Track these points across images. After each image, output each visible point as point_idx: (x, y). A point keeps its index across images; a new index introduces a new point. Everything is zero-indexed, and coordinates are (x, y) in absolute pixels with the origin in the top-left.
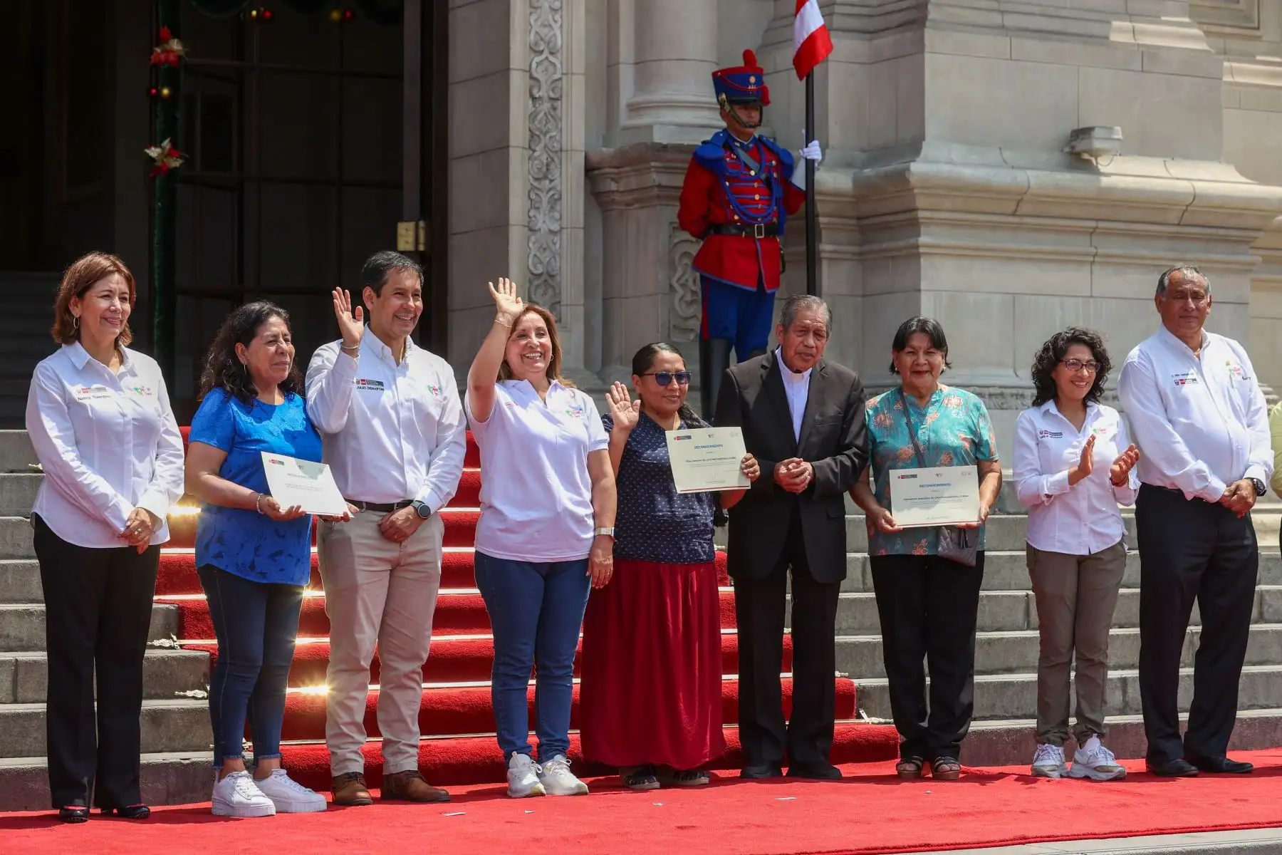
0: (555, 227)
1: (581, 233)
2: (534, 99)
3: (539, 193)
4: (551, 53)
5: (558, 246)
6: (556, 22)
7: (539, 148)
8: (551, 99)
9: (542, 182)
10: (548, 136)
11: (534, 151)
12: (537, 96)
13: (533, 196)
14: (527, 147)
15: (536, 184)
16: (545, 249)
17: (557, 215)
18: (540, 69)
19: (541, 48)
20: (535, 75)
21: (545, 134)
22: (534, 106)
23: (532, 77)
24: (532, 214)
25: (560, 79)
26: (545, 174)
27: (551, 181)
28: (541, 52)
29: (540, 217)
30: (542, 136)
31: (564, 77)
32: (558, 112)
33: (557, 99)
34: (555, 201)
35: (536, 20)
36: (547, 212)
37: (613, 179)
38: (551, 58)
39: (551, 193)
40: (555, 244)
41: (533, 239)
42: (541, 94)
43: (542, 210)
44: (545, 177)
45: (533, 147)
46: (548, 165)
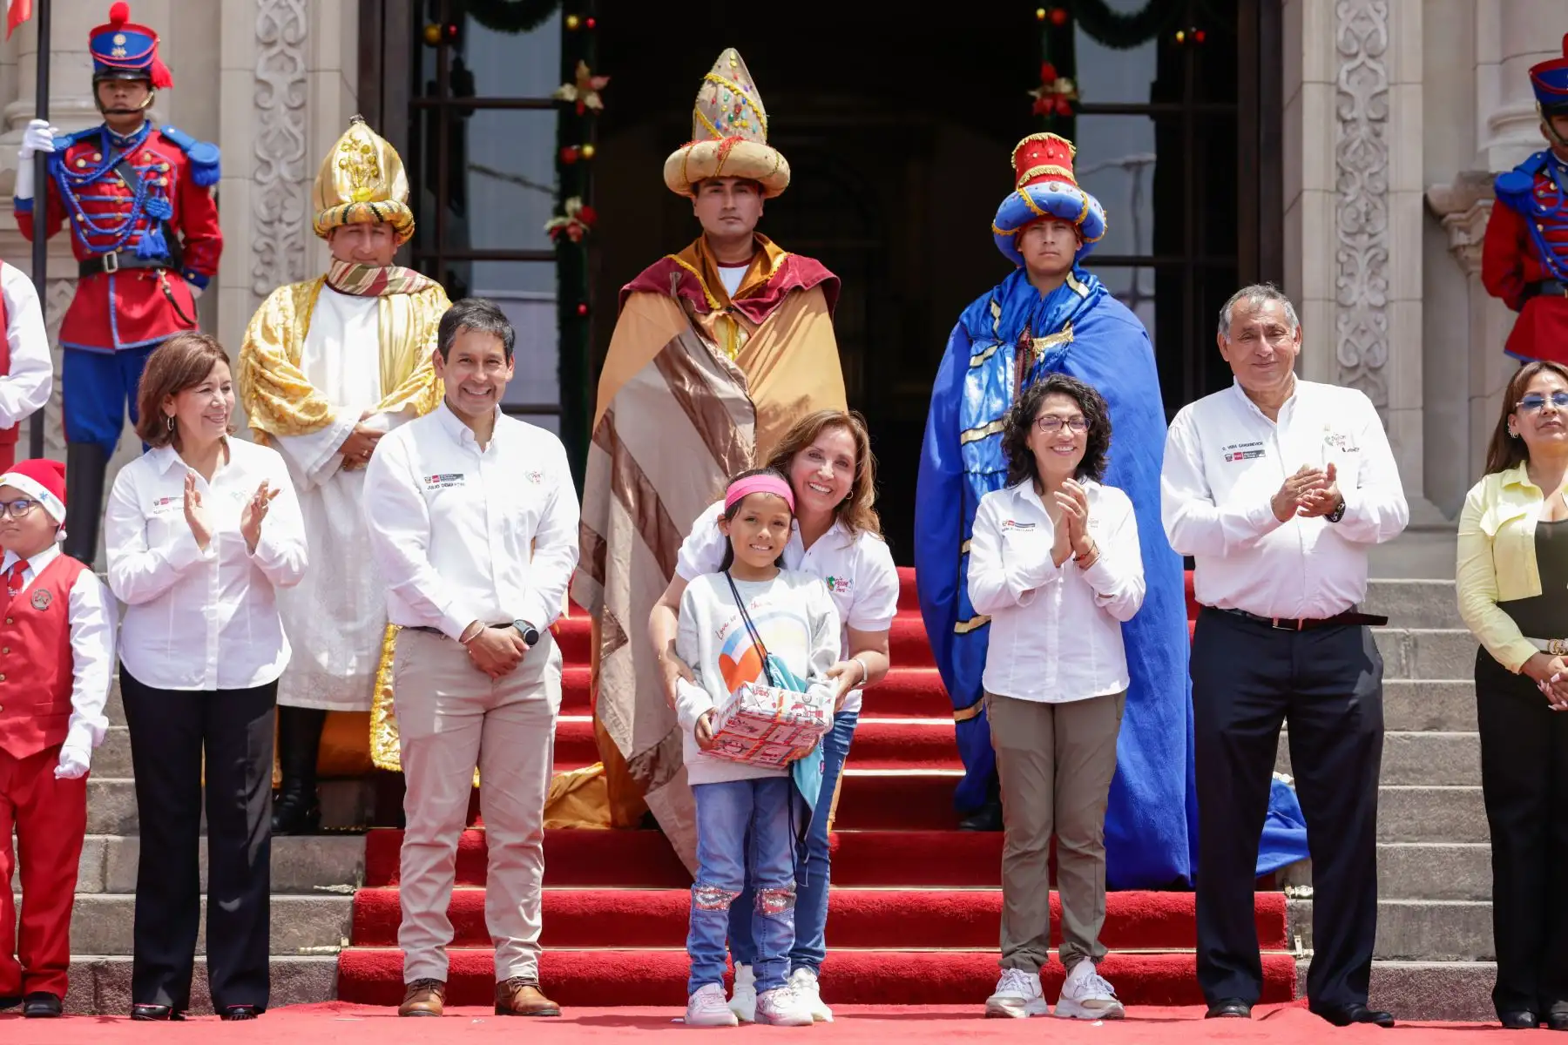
0: (1379, 300)
1: (1419, 307)
2: (1344, 122)
3: (1353, 253)
4: (1372, 57)
5: (1383, 326)
6: (1378, 12)
7: (1352, 192)
8: (1371, 120)
9: (1358, 237)
10: (1366, 174)
11: (1345, 194)
12: (1349, 117)
13: (1343, 258)
14: (1333, 188)
15: (1348, 241)
16: (1363, 332)
17: (1382, 284)
18: (1355, 78)
19: (1354, 50)
20: (1345, 88)
21: (1361, 171)
22: (1345, 131)
23: (1340, 93)
24: (1341, 283)
25: (1385, 92)
26: (1362, 226)
27: (1371, 236)
28: (1355, 55)
29: (1355, 288)
30: (1356, 174)
31: (1392, 91)
32: (1383, 139)
33: (1382, 120)
34: (1379, 263)
35: (1347, 11)
36: (1366, 279)
37: (1461, 229)
38: (1372, 64)
39: (1372, 252)
40: (1378, 324)
41: (1344, 317)
42: (1355, 114)
43: (1358, 277)
44: (1361, 231)
45: (1343, 188)
46: (1367, 214)
